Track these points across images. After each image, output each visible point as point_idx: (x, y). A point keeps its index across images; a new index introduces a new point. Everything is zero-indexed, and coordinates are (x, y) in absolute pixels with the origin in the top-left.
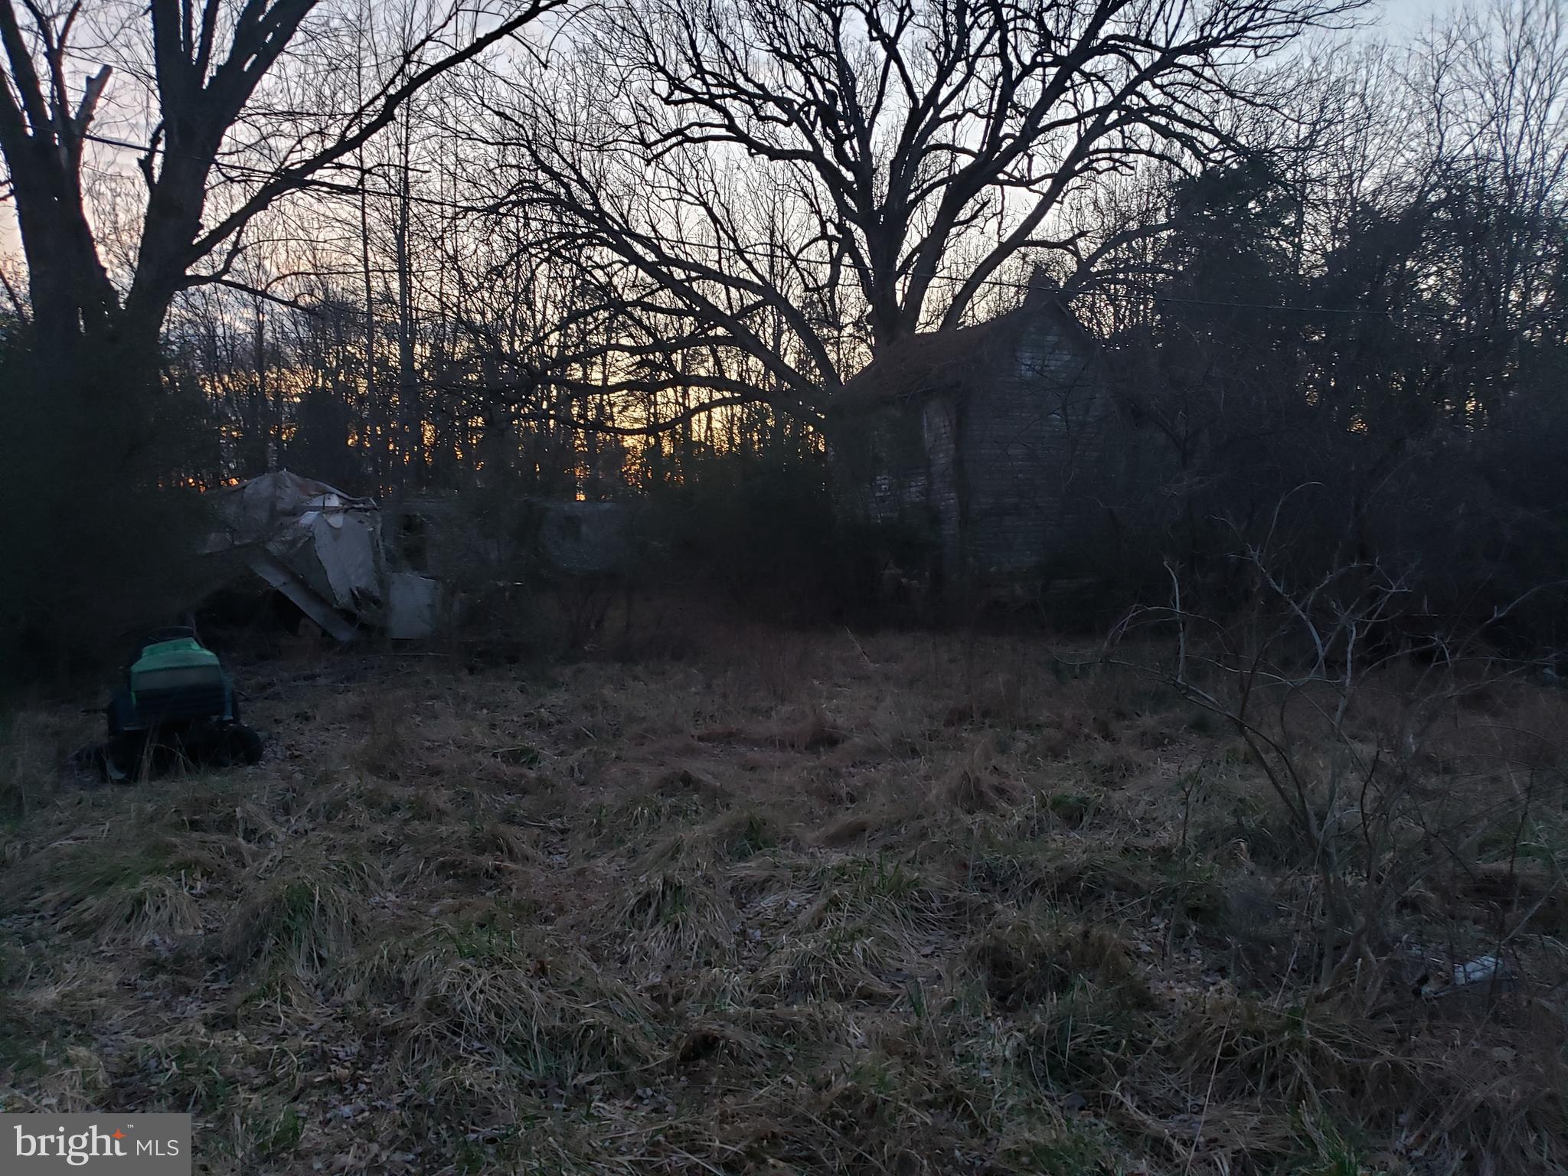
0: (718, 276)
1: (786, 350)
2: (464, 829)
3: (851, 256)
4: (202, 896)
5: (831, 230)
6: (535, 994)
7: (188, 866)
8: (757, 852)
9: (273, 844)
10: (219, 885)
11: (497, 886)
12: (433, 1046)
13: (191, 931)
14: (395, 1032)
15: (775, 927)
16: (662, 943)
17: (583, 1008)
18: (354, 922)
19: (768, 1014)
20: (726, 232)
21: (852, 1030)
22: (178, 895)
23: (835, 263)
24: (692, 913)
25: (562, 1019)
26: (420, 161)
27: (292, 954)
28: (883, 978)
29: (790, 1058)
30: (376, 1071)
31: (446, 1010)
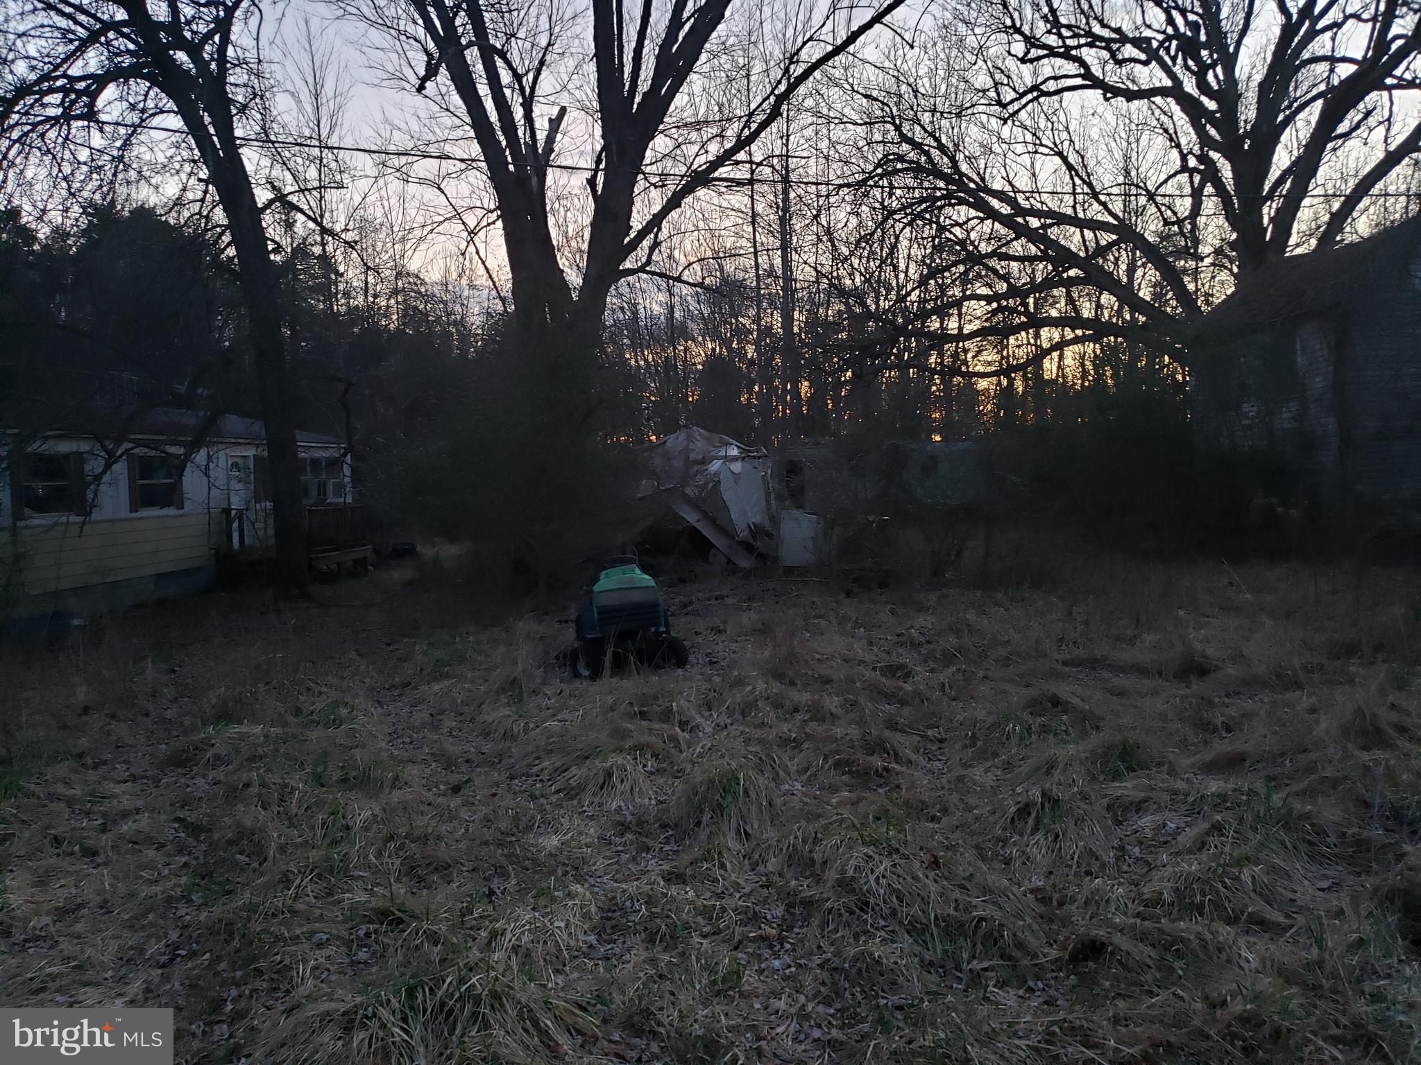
0: (1075, 221)
1: (1140, 285)
2: (855, 732)
3: (1214, 186)
4: (652, 773)
5: (1192, 162)
6: (933, 887)
7: (641, 747)
8: (1132, 774)
9: (701, 734)
10: (664, 765)
11: (886, 784)
12: (844, 919)
13: (646, 801)
14: (811, 903)
15: (1154, 846)
16: (1043, 851)
17: (975, 901)
18: (770, 805)
19: (1154, 928)
20: (1081, 178)
21: (1244, 954)
22: (634, 769)
23: (1197, 195)
24: (1072, 826)
25: (956, 909)
26: (799, 149)
27: (725, 827)
28: (1275, 907)
29: (1181, 973)
30: (798, 934)
31: (854, 890)
